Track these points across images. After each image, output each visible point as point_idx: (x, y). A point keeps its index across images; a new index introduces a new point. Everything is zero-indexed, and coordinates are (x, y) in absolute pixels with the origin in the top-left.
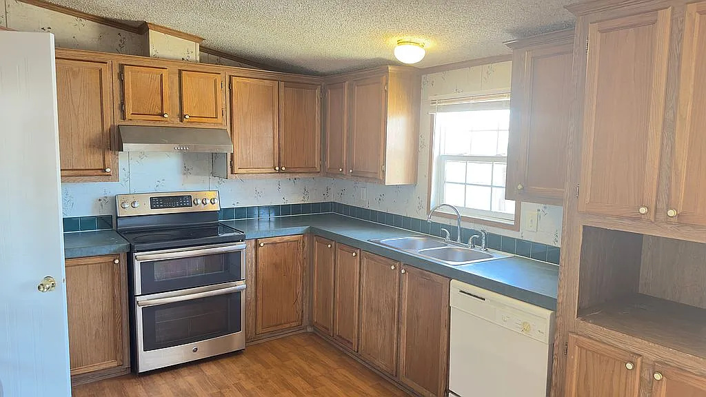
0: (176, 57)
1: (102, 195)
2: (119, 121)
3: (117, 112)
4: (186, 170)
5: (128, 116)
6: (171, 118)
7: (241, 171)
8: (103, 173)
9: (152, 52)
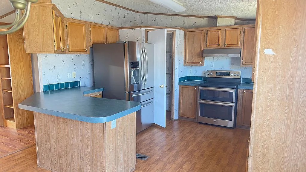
0: (226, 25)
1: (205, 70)
2: (205, 48)
3: (205, 45)
4: (232, 63)
5: (208, 46)
6: (221, 45)
7: (246, 64)
8: (199, 63)
9: (218, 25)
